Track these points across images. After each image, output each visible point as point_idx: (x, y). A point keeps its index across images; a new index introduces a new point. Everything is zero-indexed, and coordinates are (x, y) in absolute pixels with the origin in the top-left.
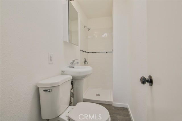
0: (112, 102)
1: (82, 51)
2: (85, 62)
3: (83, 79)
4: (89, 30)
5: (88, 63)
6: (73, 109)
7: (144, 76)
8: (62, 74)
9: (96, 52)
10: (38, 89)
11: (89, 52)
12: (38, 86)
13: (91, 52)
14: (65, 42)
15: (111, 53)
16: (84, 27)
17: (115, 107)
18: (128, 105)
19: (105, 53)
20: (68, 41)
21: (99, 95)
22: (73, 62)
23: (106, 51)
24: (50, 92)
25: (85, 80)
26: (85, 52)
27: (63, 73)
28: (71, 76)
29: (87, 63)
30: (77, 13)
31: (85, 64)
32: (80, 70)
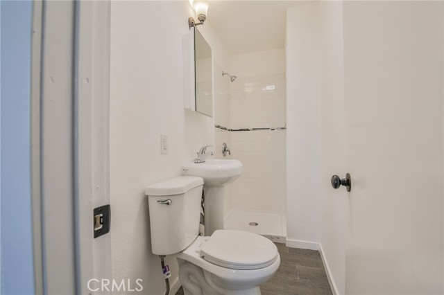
0: (285, 238)
1: (218, 127)
2: (225, 150)
3: (224, 185)
4: (232, 81)
5: (231, 153)
6: (206, 240)
7: (336, 174)
8: (182, 175)
9: (248, 130)
10: (146, 200)
11: (233, 129)
12: (146, 194)
13: (238, 129)
14: (187, 111)
15: (283, 131)
16: (223, 74)
17: (291, 249)
18: (320, 244)
19: (270, 130)
20: (193, 109)
21: (257, 224)
22: (203, 151)
23: (271, 127)
24: (168, 204)
25: (227, 187)
26: (225, 129)
27: (184, 173)
28: (202, 179)
29: (228, 152)
30: (210, 49)
31: (224, 156)
32: (216, 166)
